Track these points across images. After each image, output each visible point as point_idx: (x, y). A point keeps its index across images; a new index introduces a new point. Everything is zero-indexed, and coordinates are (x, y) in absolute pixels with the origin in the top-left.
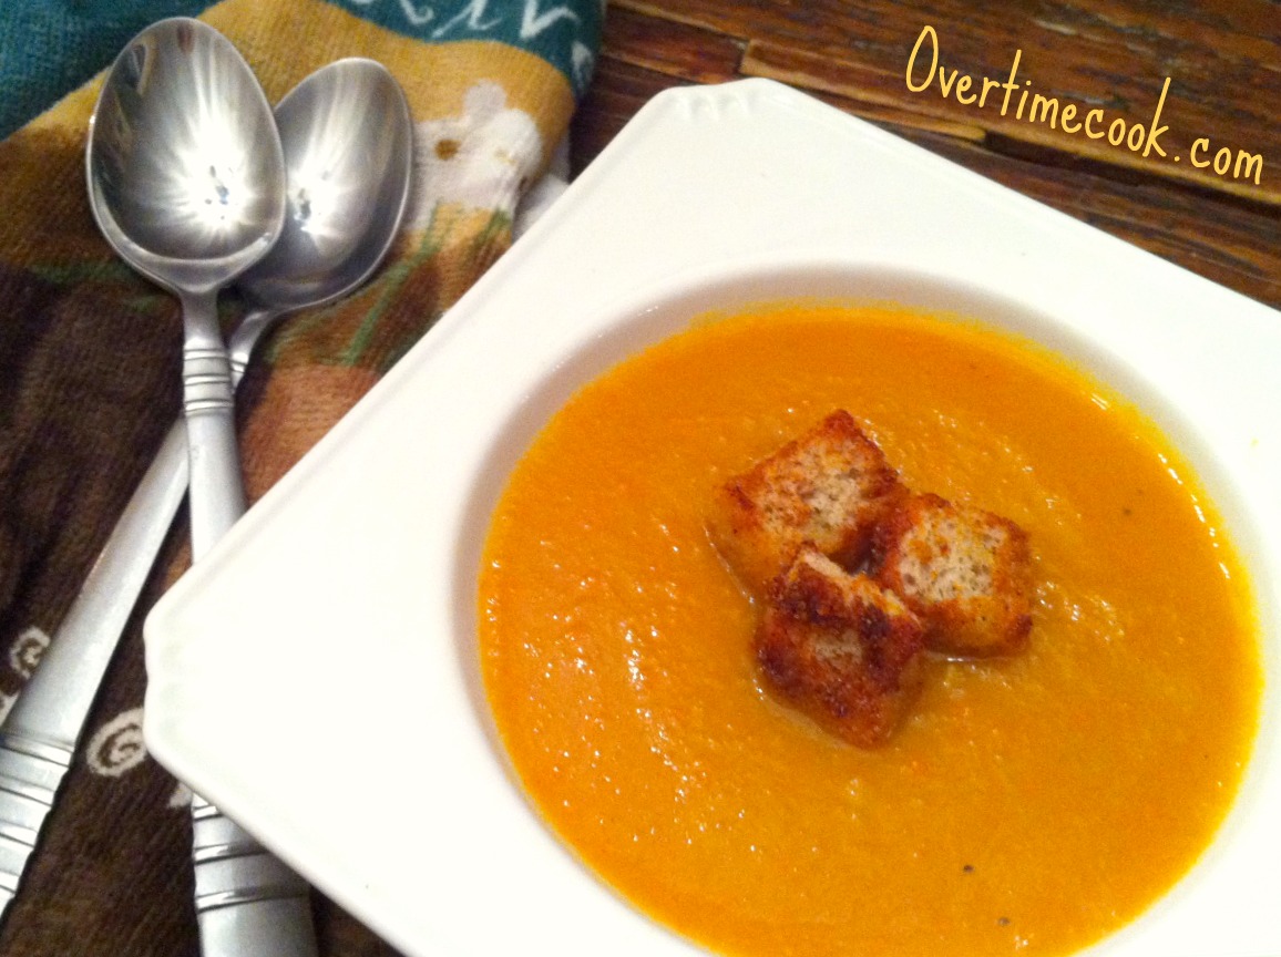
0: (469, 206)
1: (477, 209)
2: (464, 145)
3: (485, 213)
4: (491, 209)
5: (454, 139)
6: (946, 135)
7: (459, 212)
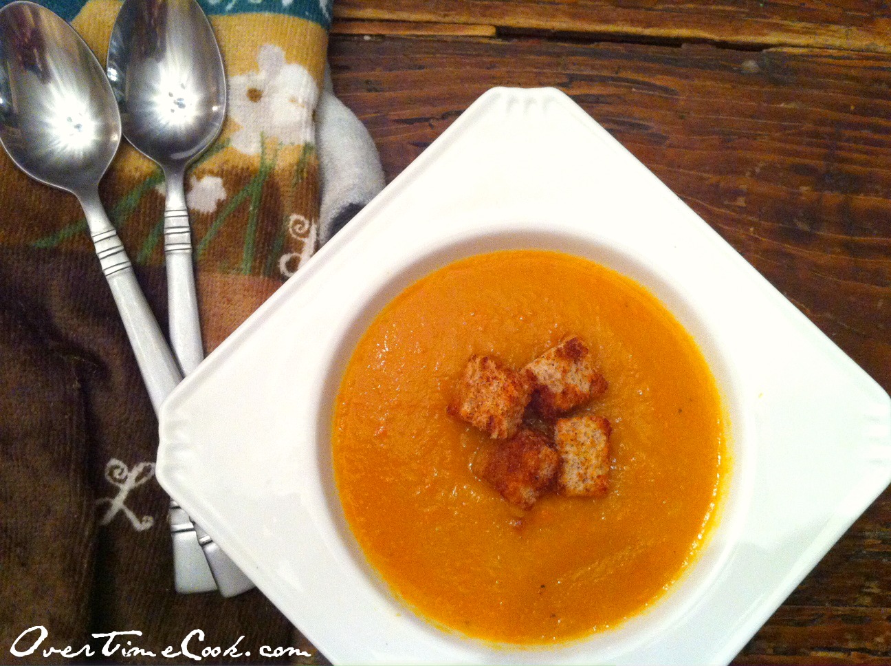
0: (286, 141)
1: (292, 144)
2: (265, 93)
3: (299, 146)
4: (302, 144)
5: (258, 88)
6: (470, 36)
7: (281, 144)
